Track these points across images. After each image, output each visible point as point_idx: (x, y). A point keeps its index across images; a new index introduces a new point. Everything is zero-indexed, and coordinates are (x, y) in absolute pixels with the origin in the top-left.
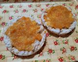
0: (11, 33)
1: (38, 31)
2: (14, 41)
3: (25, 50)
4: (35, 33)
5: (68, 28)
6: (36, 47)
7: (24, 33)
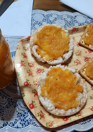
0: (49, 93)
1: (76, 82)
2: (55, 101)
3: (71, 108)
4: (73, 85)
5: (68, 51)
6: (82, 101)
7: (62, 89)
